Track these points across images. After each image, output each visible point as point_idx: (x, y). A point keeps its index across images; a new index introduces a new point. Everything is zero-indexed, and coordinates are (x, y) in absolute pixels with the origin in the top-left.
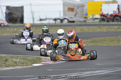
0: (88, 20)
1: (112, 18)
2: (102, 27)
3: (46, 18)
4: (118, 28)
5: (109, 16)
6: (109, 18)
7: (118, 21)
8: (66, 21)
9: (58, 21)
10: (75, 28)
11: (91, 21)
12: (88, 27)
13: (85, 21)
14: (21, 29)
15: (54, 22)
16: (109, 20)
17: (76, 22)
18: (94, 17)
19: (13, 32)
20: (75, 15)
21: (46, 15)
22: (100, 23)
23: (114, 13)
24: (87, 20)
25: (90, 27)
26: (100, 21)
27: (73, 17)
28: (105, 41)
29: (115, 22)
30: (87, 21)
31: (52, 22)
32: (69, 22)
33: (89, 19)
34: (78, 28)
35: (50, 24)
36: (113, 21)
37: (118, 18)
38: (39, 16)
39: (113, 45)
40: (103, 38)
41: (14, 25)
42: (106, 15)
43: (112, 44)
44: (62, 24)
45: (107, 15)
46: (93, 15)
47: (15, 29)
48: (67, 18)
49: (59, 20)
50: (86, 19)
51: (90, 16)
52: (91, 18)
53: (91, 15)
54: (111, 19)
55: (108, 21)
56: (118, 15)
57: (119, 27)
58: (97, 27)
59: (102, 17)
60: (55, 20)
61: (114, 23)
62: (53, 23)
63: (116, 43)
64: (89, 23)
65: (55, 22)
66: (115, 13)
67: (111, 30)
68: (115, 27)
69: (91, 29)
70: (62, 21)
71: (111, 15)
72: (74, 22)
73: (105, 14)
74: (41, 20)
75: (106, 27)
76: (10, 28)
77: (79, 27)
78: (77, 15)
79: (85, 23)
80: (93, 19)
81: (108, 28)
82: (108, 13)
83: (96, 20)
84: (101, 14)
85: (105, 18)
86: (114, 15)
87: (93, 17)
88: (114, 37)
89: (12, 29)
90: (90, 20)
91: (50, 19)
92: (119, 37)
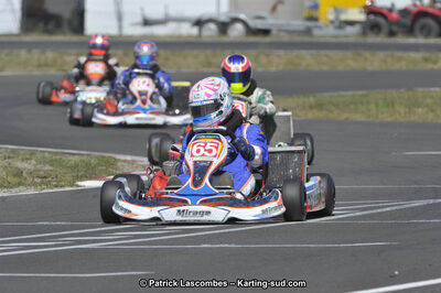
0: (320, 28)
1: (408, 21)
2: (367, 54)
3: (166, 15)
4: (426, 60)
5: (395, 15)
6: (397, 23)
7: (427, 32)
8: (237, 31)
9: (210, 29)
10: (267, 55)
11: (331, 30)
12: (314, 52)
13: (308, 31)
14: (70, 55)
15: (195, 31)
16: (395, 28)
17: (274, 32)
18: (343, 17)
19: (39, 66)
20: (274, 9)
21: (166, 7)
22: (361, 40)
23: (415, 5)
24: (317, 27)
25: (323, 52)
26: (364, 33)
27: (264, 14)
28: (362, 103)
29: (415, 36)
30: (316, 32)
31: (188, 30)
32: (250, 31)
33: (321, 22)
34: (279, 56)
35: (180, 36)
36: (410, 31)
37: (430, 22)
38: (142, 9)
39: (389, 119)
40: (360, 93)
41: (45, 38)
42: (384, 12)
43: (386, 117)
44: (225, 39)
45: (391, 10)
46: (337, 11)
47: (50, 55)
48: (242, 16)
49: (212, 26)
50: (310, 24)
51: (327, 14)
52: (332, 22)
53: (332, 10)
54: (404, 26)
55: (392, 34)
56: (431, 10)
57: (427, 55)
58: (349, 54)
59: (372, 17)
60: (199, 23)
61: (412, 40)
62: (190, 36)
63: (400, 114)
64: (322, 40)
65: (200, 31)
66: (418, 3)
67: (397, 66)
68: (413, 55)
69: (325, 59)
70: (224, 27)
71: (405, 12)
72: (266, 32)
73: (381, 8)
74: (146, 23)
75: (381, 55)
76: (29, 51)
77: (281, 52)
78: (280, 8)
79: (306, 39)
80: (337, 23)
81: (389, 60)
82: (393, 5)
83: (349, 29)
84: (366, 7)
85: (380, 20)
86: (414, 9)
87: (337, 18)
88: (402, 90)
89: (36, 54)
90: (327, 26)
91: (180, 20)
92: (420, 89)
